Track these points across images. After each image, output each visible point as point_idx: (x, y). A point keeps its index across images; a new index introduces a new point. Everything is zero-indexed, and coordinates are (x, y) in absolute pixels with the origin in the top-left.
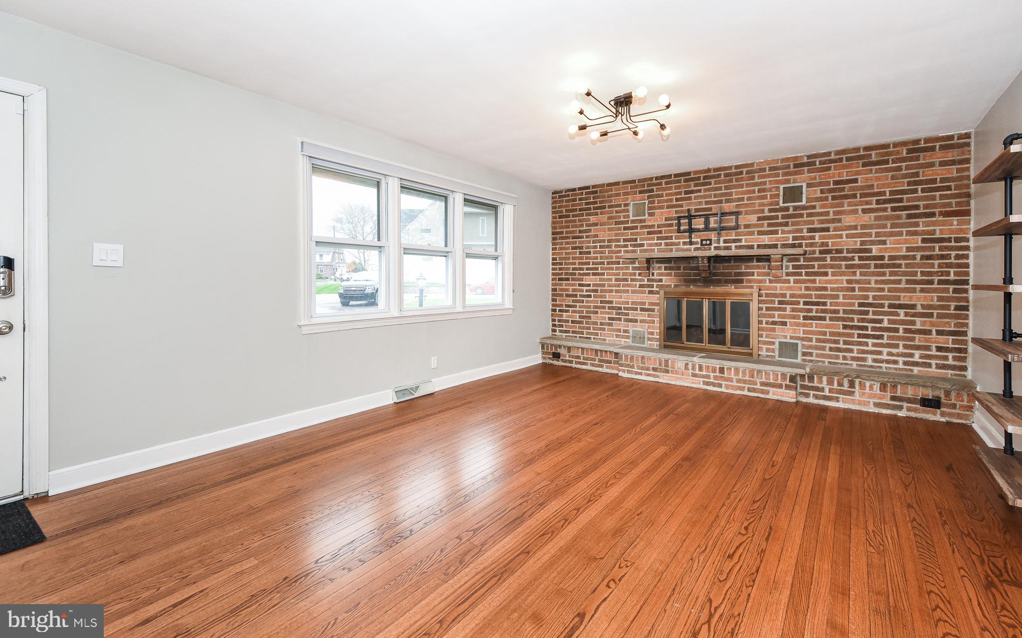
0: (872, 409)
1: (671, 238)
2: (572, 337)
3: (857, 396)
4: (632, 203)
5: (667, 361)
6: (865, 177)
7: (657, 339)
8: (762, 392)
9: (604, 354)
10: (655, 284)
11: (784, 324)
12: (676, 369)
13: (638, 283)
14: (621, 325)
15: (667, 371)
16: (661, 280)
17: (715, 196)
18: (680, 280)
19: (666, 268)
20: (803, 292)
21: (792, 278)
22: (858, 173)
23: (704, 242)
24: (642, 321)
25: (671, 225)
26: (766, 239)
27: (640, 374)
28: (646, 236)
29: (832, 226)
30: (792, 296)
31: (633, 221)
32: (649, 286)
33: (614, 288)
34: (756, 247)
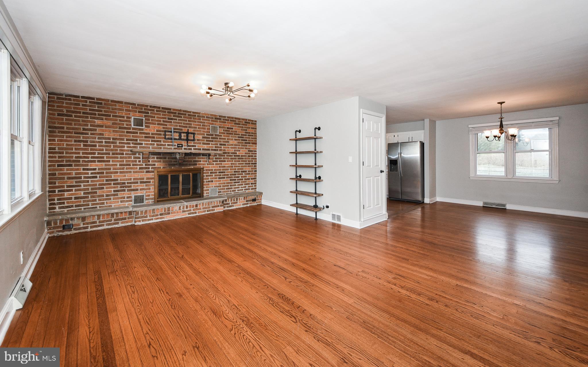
0: (242, 206)
1: (160, 141)
2: (75, 210)
3: (238, 203)
4: (133, 118)
5: (169, 208)
6: (235, 128)
7: (152, 198)
8: (213, 210)
9: (119, 214)
10: (150, 167)
11: (212, 181)
12: (174, 211)
13: (138, 167)
14: (126, 194)
15: (169, 214)
16: (154, 165)
17: (184, 124)
18: (166, 164)
19: (157, 158)
20: (218, 168)
21: (215, 163)
22: (233, 126)
23: (179, 146)
24: (141, 190)
25: (161, 134)
26: (206, 147)
27: (152, 219)
28: (144, 139)
29: (226, 143)
30: (215, 170)
31: (133, 129)
32: (146, 168)
33: (119, 171)
34: (202, 149)
